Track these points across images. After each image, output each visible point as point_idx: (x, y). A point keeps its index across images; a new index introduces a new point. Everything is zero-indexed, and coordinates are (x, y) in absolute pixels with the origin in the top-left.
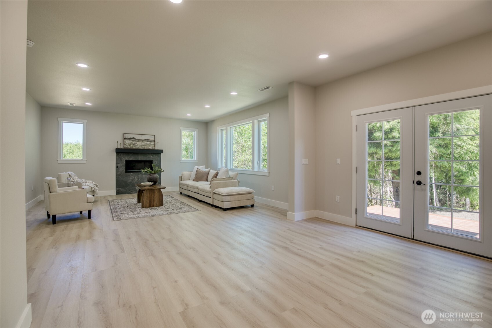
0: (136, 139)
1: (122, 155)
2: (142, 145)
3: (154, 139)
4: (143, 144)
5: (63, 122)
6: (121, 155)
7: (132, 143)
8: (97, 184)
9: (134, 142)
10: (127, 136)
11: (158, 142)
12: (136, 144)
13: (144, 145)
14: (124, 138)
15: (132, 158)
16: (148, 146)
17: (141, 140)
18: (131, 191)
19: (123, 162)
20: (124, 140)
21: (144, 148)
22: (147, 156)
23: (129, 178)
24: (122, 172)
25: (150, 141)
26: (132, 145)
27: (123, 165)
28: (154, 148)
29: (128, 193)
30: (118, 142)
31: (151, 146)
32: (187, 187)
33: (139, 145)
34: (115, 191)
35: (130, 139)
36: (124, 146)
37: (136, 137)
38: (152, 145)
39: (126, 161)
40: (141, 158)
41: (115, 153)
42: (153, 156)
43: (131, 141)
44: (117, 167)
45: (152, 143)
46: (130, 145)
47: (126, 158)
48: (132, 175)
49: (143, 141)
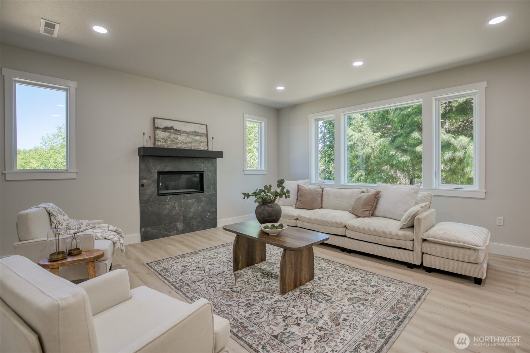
0: (176, 130)
1: (150, 161)
2: (186, 143)
3: (205, 132)
4: (189, 140)
6: (148, 161)
7: (169, 136)
8: (120, 230)
9: (173, 136)
10: (161, 124)
11: (213, 138)
12: (177, 139)
13: (190, 143)
14: (156, 128)
15: (169, 167)
16: (197, 144)
17: (184, 132)
18: (169, 232)
19: (152, 175)
20: (155, 130)
21: (191, 147)
22: (195, 163)
23: (164, 206)
24: (152, 195)
25: (200, 136)
26: (169, 142)
27: (153, 181)
28: (206, 149)
29: (164, 236)
30: (144, 134)
31: (202, 144)
32: (294, 221)
33: (182, 142)
34: (139, 235)
35: (166, 129)
36: (154, 144)
37: (177, 126)
38: (203, 142)
39: (160, 173)
40: (185, 166)
41: (138, 157)
42: (204, 163)
43: (167, 134)
44: (142, 185)
45: (203, 140)
46: (166, 141)
47: (159, 166)
48: (170, 200)
49: (189, 134)
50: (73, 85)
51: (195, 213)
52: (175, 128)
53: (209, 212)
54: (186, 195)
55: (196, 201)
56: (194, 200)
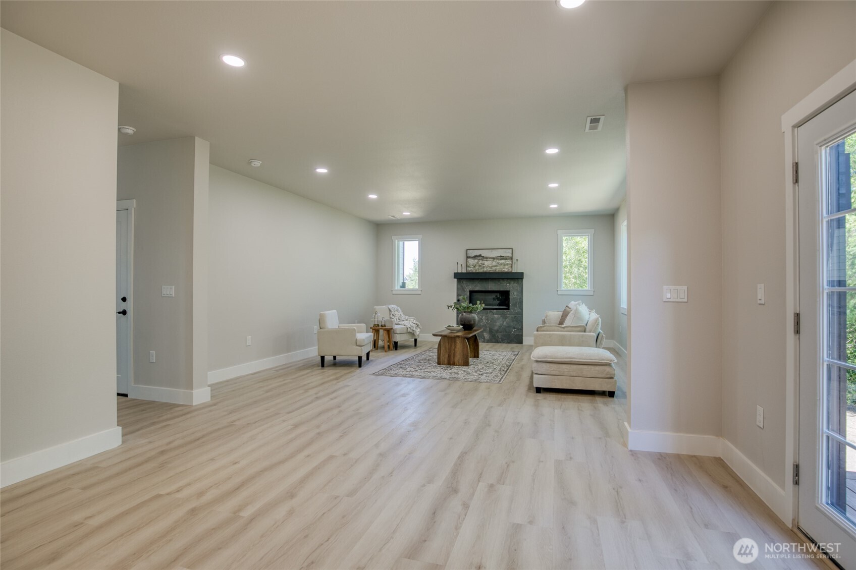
0: (483, 257)
1: (464, 282)
2: (492, 267)
3: (510, 255)
4: (494, 264)
5: (398, 241)
7: (477, 263)
9: (481, 262)
10: (473, 253)
11: (517, 260)
12: (484, 264)
13: (495, 266)
14: (468, 257)
15: (478, 287)
16: (501, 267)
17: (490, 258)
19: (466, 293)
20: (467, 259)
21: (496, 270)
22: (501, 283)
25: (505, 259)
26: (477, 267)
28: (510, 270)
30: (457, 263)
31: (506, 267)
33: (488, 266)
35: (475, 257)
36: (466, 269)
37: (485, 253)
38: (508, 264)
39: (470, 292)
40: (491, 286)
41: (456, 280)
42: (509, 283)
43: (476, 261)
44: (458, 300)
45: (507, 262)
46: (475, 266)
47: (470, 286)
49: (494, 259)
50: (420, 236)
51: (500, 327)
52: (482, 255)
53: (514, 328)
54: (492, 310)
55: (501, 316)
56: (499, 316)
